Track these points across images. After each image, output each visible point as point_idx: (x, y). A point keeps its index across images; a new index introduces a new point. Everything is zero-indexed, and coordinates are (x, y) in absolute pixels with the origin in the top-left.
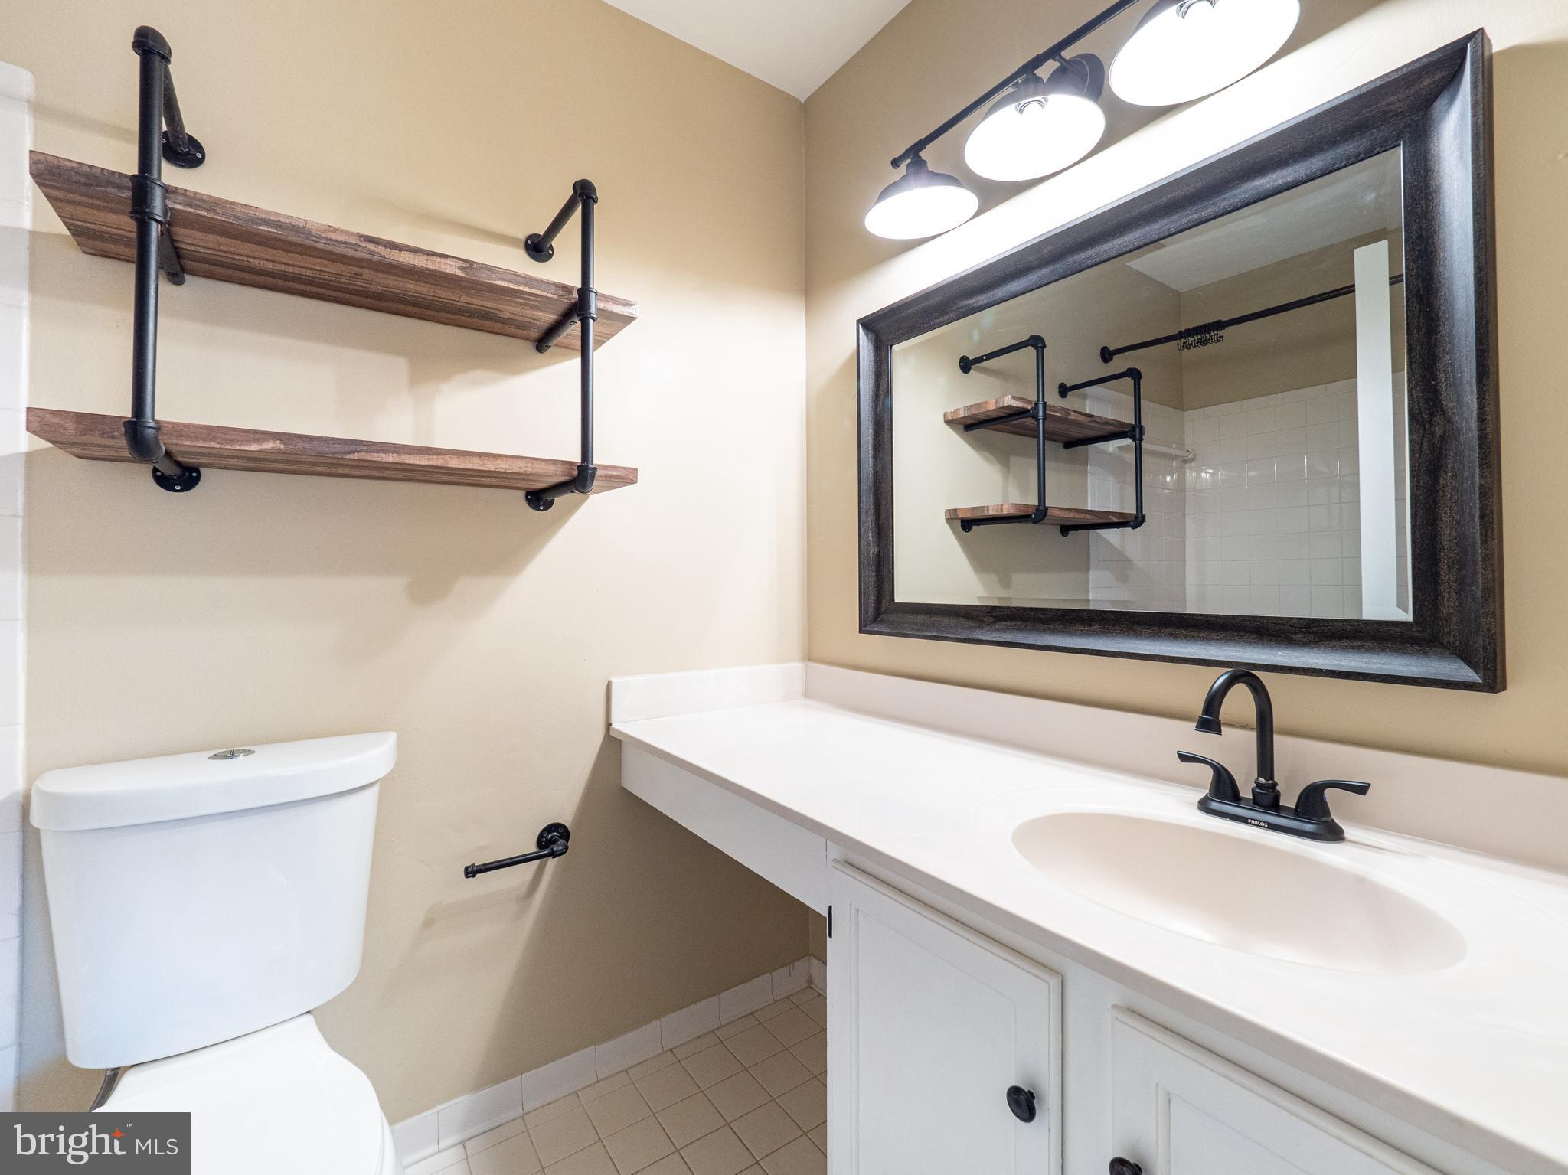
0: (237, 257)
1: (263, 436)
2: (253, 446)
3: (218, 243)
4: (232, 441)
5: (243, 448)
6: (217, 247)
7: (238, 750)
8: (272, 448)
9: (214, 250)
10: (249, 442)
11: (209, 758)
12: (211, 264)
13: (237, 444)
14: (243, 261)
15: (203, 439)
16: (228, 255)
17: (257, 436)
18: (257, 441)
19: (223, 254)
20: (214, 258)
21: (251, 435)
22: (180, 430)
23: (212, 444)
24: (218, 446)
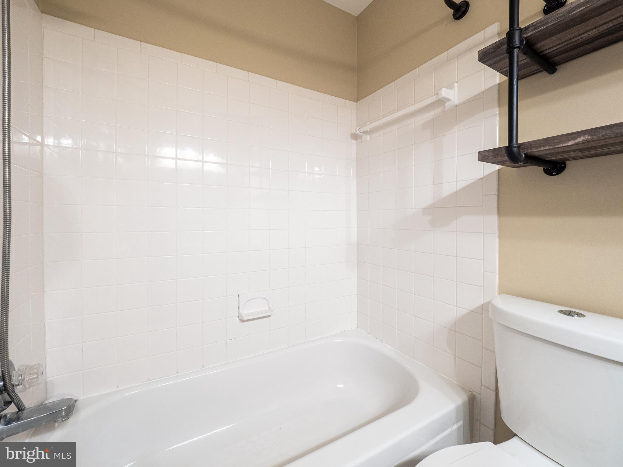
0: (574, 40)
1: (576, 135)
2: (570, 143)
3: (560, 39)
4: (558, 143)
5: (565, 145)
6: (560, 42)
7: (575, 312)
8: (583, 140)
9: (560, 44)
10: (568, 141)
11: (558, 311)
12: (565, 53)
13: (561, 144)
14: (578, 40)
15: (543, 146)
16: (568, 42)
17: (573, 136)
18: (573, 139)
19: (566, 43)
20: (563, 48)
21: (569, 137)
22: (531, 144)
23: (548, 147)
24: (551, 147)
